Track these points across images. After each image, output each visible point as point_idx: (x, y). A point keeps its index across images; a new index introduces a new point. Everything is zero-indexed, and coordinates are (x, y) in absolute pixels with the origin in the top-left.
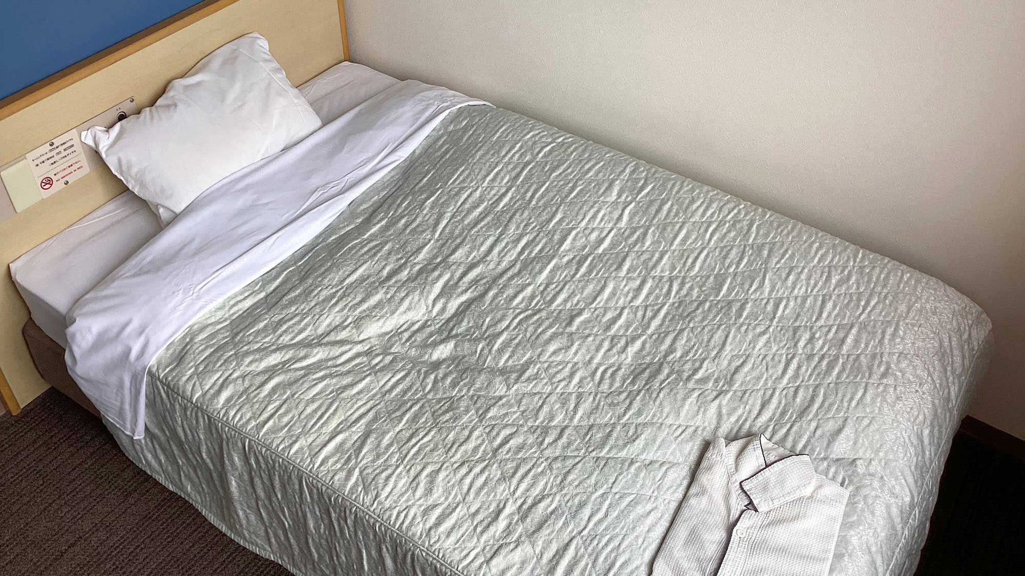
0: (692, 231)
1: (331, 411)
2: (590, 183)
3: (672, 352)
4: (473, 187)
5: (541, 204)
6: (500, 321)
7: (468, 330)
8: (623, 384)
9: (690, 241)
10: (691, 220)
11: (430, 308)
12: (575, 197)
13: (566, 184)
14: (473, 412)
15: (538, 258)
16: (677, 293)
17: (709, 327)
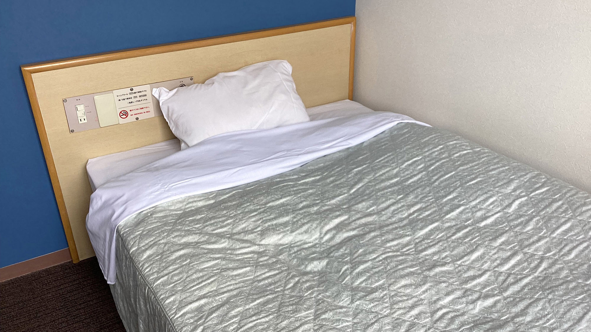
0: (577, 226)
1: (209, 281)
2: (490, 178)
3: (522, 315)
4: (393, 166)
5: (442, 185)
6: (370, 253)
7: (343, 255)
8: (460, 328)
9: (573, 233)
10: (578, 218)
11: (322, 235)
12: (473, 184)
13: (469, 175)
14: (312, 311)
15: (424, 219)
16: (545, 269)
17: (568, 302)
